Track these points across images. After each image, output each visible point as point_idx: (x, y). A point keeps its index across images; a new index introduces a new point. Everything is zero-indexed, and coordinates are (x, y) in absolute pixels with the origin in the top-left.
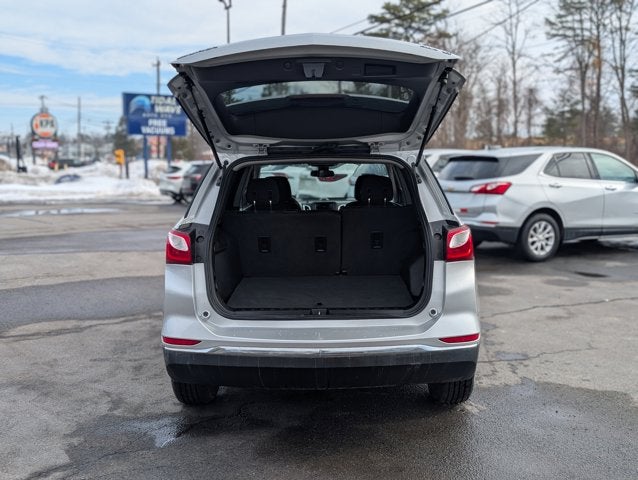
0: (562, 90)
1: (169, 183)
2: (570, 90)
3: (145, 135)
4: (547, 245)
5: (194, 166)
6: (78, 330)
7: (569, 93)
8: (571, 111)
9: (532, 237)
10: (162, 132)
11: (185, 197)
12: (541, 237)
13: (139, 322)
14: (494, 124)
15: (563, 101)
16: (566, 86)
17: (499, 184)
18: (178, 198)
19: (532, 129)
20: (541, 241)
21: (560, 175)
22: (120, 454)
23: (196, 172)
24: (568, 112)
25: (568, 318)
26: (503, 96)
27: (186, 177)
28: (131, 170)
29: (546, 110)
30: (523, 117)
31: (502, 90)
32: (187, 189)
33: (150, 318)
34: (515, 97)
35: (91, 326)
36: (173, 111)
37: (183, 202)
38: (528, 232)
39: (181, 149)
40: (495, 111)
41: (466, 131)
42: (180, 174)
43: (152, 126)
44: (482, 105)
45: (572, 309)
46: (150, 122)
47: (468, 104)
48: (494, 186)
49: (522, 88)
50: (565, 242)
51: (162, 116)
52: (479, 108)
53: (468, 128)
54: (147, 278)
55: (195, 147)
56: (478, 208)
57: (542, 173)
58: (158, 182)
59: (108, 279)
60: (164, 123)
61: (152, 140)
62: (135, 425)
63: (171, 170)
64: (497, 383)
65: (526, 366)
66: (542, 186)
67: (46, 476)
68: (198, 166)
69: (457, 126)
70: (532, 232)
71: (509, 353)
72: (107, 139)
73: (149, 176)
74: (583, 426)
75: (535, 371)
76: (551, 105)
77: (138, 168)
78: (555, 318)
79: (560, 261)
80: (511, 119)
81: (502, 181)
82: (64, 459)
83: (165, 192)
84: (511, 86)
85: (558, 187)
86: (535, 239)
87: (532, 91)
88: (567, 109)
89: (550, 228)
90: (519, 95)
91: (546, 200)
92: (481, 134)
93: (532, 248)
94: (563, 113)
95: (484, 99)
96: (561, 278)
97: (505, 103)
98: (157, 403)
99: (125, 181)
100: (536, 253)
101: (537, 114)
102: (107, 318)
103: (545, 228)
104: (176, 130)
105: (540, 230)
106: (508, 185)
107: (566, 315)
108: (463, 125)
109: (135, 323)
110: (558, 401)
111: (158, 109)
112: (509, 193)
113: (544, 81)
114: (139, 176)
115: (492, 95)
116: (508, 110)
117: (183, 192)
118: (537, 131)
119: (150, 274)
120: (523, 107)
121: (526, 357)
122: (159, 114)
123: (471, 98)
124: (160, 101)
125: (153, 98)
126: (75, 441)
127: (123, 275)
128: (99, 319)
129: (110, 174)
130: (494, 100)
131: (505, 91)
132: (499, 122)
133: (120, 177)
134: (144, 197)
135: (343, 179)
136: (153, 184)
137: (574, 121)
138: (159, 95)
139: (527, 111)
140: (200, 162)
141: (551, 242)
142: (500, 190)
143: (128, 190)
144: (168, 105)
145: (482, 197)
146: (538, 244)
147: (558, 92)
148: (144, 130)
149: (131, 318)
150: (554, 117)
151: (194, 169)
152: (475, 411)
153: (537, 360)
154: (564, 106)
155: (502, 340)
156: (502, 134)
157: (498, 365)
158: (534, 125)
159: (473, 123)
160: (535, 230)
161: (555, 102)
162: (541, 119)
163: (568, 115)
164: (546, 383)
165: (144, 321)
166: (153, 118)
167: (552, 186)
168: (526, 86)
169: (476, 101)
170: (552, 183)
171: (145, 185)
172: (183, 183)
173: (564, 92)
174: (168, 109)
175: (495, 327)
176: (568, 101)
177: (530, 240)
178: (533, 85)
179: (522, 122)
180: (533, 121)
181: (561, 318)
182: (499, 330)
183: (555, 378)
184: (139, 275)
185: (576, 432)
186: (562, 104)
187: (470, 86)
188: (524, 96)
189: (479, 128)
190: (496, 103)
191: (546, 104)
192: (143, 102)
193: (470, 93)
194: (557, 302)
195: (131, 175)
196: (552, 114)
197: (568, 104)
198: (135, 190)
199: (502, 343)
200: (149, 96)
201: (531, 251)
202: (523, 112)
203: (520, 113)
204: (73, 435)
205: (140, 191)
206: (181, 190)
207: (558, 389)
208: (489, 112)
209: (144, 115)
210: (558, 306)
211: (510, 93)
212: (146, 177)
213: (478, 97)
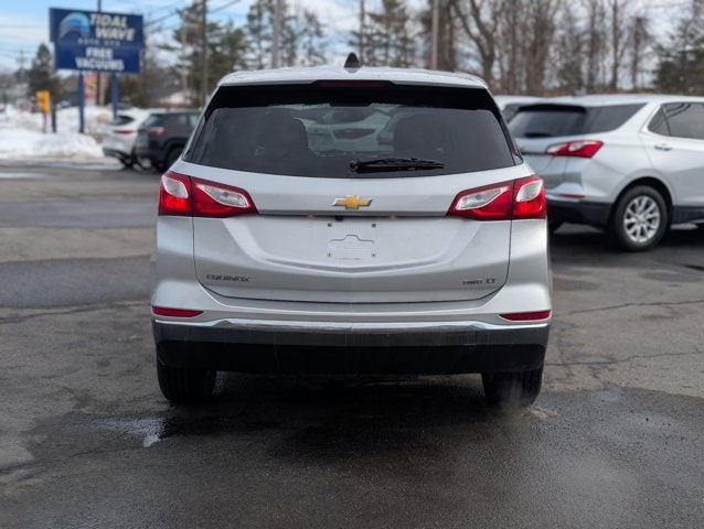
0: (683, 21)
1: (117, 140)
2: (694, 21)
3: (82, 69)
4: (649, 228)
5: (153, 115)
6: (16, 319)
7: (693, 25)
8: (694, 52)
9: (629, 217)
10: (106, 67)
11: (139, 159)
12: (641, 217)
13: (97, 312)
14: (584, 69)
15: (683, 37)
16: (689, 15)
17: (586, 143)
18: (128, 161)
19: (639, 77)
20: (641, 225)
21: (670, 134)
22: (97, 452)
23: (157, 124)
24: (691, 52)
25: (672, 318)
26: (598, 28)
27: (141, 131)
28: (59, 121)
29: (660, 49)
30: (627, 59)
31: (598, 18)
32: (142, 148)
33: (112, 307)
34: (615, 28)
35: (32, 316)
36: (121, 36)
37: (136, 166)
38: (625, 209)
39: (129, 94)
40: (585, 48)
41: (543, 77)
42: (133, 127)
43: (91, 56)
44: (567, 40)
45: (677, 308)
46: (89, 51)
47: (547, 38)
48: (579, 146)
49: (626, 16)
50: (675, 227)
51: (106, 43)
52: (563, 44)
53: (547, 72)
54: (101, 260)
55: (149, 91)
56: (555, 176)
57: (645, 129)
58: (99, 138)
59: (47, 261)
60: (109, 53)
61: (89, 79)
62: (111, 423)
63: (119, 120)
64: (572, 388)
65: (611, 370)
66: (644, 147)
67: (7, 473)
68: (159, 116)
69: (532, 68)
70: (629, 211)
71: (590, 356)
72: (19, 76)
73: (86, 130)
74: (679, 434)
75: (622, 376)
76: (666, 42)
77: (71, 118)
78: (653, 318)
79: (667, 252)
80: (609, 61)
81: (591, 138)
82: (27, 456)
83: (110, 153)
84: (609, 12)
85: (667, 150)
86: (633, 220)
87: (640, 21)
88: (688, 48)
89: (653, 205)
90: (622, 27)
91: (650, 167)
92: (565, 83)
93: (629, 232)
94: (684, 53)
95: (571, 30)
96: (666, 271)
97: (602, 37)
98: (136, 400)
99: (50, 136)
100: (634, 239)
101: (647, 55)
102: (53, 306)
103: (647, 206)
104: (126, 64)
105: (641, 208)
106: (599, 145)
107: (668, 315)
108: (540, 68)
109: (91, 313)
110: (649, 409)
111: (100, 33)
112: (599, 155)
113: (657, 7)
114: (72, 129)
115: (582, 24)
116: (604, 47)
117: (137, 152)
118: (646, 79)
119: (104, 256)
120: (626, 45)
121: (612, 360)
122: (102, 40)
123: (553, 30)
124: (103, 21)
125: (93, 17)
126: (37, 438)
127: (66, 256)
128: (42, 307)
129: (29, 126)
130: (585, 33)
131: (602, 20)
132: (591, 65)
133: (44, 131)
134: (80, 159)
135: (369, 136)
136: (93, 142)
137: (699, 67)
138: (100, 13)
139: (633, 50)
140: (162, 111)
141: (655, 226)
142: (588, 152)
143: (56, 149)
144: (115, 27)
145: (562, 160)
146: (637, 228)
147: (678, 23)
148: (80, 62)
149: (86, 307)
150: (670, 60)
151: (153, 120)
152: (543, 416)
153: (627, 364)
154: (686, 43)
155: (580, 342)
156: (596, 83)
157: (575, 369)
158: (642, 71)
159: (554, 65)
160: (633, 208)
161: (672, 38)
162: (651, 63)
163: (691, 58)
164: (635, 389)
165: (103, 311)
166: (93, 46)
167: (657, 148)
168: (632, 14)
169: (559, 33)
170: (659, 144)
171: (80, 142)
172: (137, 140)
173: (686, 23)
174: (114, 34)
175: (573, 326)
176: (692, 36)
177: (627, 221)
178: (642, 13)
179: (625, 67)
180: (639, 65)
181: (661, 317)
182: (577, 330)
183: (647, 382)
184: (89, 255)
185: (670, 441)
186: (683, 40)
187: (550, 12)
188: (629, 28)
189: (562, 74)
190: (587, 37)
191: (659, 41)
192: (79, 22)
193: (551, 21)
194: (659, 299)
195: (59, 128)
196: (668, 55)
197: (692, 42)
198: (65, 149)
199: (583, 345)
200: (88, 14)
201: (627, 236)
202: (627, 52)
203: (622, 53)
204: (33, 432)
205: (74, 150)
206: (134, 149)
207: (650, 395)
208: (577, 50)
209: (80, 41)
210: (659, 304)
211: (608, 23)
212: (82, 130)
213: (562, 28)
